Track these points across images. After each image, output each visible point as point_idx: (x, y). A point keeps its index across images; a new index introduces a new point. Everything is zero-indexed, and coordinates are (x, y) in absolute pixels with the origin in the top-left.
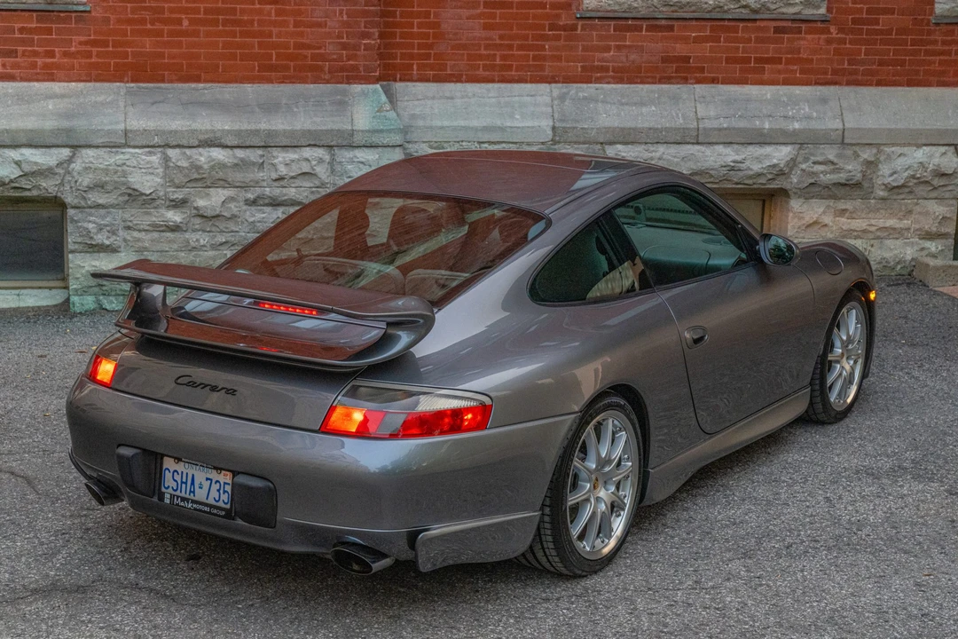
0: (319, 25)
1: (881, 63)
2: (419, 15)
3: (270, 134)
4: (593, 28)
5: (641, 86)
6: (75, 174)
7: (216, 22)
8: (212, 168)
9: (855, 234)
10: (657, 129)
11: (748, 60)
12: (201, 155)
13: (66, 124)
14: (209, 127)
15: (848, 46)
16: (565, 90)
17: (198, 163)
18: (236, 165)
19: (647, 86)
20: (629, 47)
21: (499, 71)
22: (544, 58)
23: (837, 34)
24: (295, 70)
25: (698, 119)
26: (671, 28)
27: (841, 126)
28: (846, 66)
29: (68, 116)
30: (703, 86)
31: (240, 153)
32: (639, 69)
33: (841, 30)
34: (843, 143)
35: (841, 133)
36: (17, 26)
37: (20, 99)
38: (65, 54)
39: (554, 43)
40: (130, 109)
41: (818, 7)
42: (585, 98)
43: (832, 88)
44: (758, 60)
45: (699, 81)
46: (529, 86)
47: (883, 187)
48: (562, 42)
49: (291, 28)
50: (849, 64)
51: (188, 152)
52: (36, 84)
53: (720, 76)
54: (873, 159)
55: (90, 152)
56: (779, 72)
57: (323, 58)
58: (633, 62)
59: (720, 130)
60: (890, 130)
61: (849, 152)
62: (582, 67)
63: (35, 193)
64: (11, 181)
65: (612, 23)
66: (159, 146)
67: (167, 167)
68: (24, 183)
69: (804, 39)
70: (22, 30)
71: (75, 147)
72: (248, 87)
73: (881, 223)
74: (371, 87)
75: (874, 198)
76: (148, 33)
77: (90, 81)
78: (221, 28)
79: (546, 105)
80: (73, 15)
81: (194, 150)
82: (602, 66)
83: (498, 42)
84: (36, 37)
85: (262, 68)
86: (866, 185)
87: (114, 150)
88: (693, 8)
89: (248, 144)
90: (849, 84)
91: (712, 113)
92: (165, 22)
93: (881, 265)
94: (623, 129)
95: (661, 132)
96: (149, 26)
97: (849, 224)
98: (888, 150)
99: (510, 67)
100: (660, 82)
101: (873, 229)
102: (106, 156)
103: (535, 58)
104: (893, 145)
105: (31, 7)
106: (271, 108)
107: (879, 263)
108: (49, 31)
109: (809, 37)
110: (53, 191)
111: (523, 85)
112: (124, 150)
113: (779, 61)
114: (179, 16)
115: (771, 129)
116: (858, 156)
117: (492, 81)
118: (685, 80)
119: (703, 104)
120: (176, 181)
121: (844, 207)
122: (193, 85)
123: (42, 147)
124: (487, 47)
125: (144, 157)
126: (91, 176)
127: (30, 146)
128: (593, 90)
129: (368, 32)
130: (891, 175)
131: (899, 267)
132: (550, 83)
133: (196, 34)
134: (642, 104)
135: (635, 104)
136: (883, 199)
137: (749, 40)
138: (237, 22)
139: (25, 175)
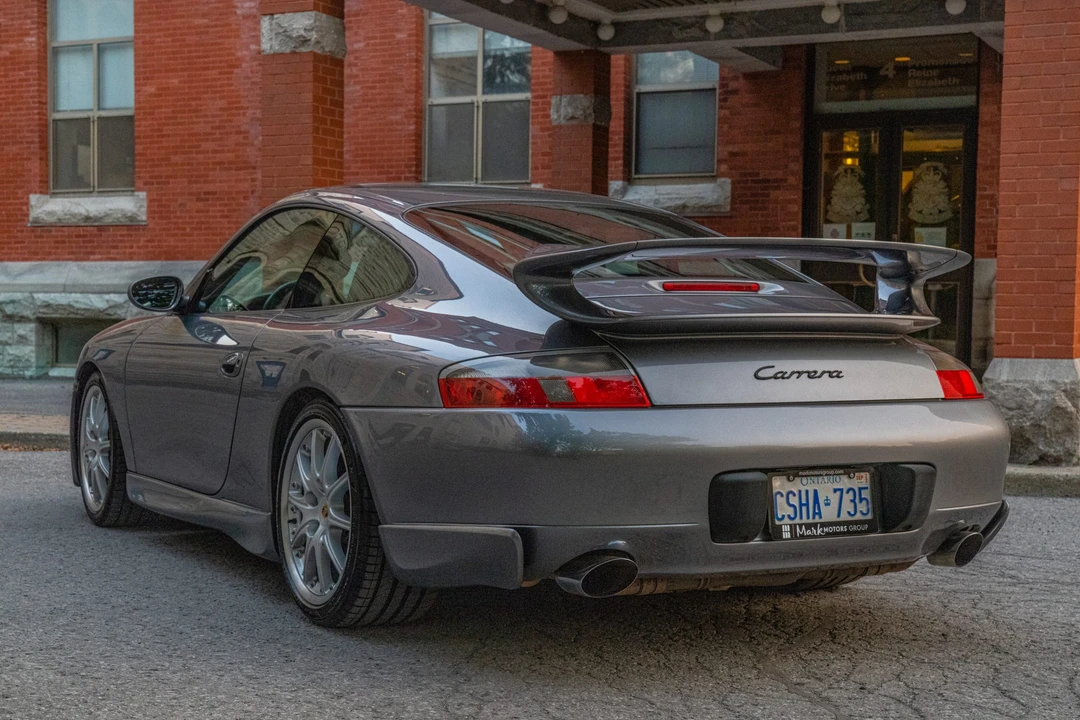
7: (201, 229)
36: (119, 233)
37: (116, 270)
38: (138, 247)
68: (110, 312)
70: (120, 236)
76: (172, 235)
77: (147, 260)
80: (141, 227)
84: (126, 239)
92: (178, 229)
96: (172, 232)
105: (123, 224)
108: (131, 236)
110: (123, 315)
114: (185, 226)
127: (114, 292)
133: (192, 235)
138: (210, 228)
139: (110, 307)
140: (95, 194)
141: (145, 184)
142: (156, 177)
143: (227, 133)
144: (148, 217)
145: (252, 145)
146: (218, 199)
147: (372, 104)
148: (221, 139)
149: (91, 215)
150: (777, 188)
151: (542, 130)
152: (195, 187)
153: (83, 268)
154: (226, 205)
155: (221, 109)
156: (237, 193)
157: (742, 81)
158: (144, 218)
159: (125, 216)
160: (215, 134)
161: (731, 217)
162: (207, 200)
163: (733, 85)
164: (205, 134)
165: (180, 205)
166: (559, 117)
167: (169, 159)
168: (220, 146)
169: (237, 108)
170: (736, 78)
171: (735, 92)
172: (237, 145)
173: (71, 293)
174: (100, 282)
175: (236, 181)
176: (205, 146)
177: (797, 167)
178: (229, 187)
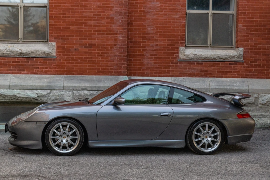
0: (112, 61)
1: (258, 73)
2: (138, 60)
3: (99, 87)
4: (182, 63)
5: (195, 78)
6: (51, 96)
7: (87, 61)
8: (84, 95)
9: (254, 116)
10: (199, 88)
11: (223, 72)
12: (82, 92)
13: (49, 84)
14: (84, 85)
15: (249, 68)
16: (175, 79)
17: (81, 94)
18: (90, 95)
19: (197, 78)
21: (158, 74)
22: (170, 71)
23: (246, 65)
24: (106, 72)
25: (210, 86)
26: (202, 64)
27: (248, 88)
28: (249, 73)
29: (50, 82)
30: (211, 78)
31: (91, 92)
32: (194, 74)
33: (247, 64)
35: (248, 90)
37: (39, 78)
38: (50, 68)
39: (172, 67)
40: (65, 81)
41: (241, 58)
42: (180, 81)
43: (246, 79)
44: (225, 72)
45: (210, 77)
47: (260, 104)
49: (105, 62)
50: (250, 73)
51: (78, 91)
52: (43, 75)
53: (216, 76)
54: (257, 97)
55: (55, 91)
56: (231, 75)
57: (113, 69)
58: (193, 72)
59: (216, 89)
60: (261, 89)
62: (180, 73)
63: (41, 101)
64: (35, 98)
66: (71, 90)
67: (73, 95)
68: (38, 98)
69: (237, 66)
70: (40, 62)
71: (51, 90)
72: (94, 76)
73: (261, 114)
74: (125, 76)
75: (258, 107)
76: (70, 63)
77: (56, 75)
78: (88, 62)
80: (52, 59)
81: (80, 91)
82: (185, 73)
83: (158, 67)
84: (43, 64)
85: (98, 72)
86: (256, 103)
87: (60, 91)
88: (208, 59)
89: (93, 90)
90: (250, 78)
91: (214, 85)
92: (75, 60)
93: (261, 125)
95: (200, 89)
96: (70, 61)
97: (252, 114)
98: (261, 94)
99: (161, 73)
100: (200, 77)
101: (258, 115)
102: (58, 92)
103: (167, 71)
104: (262, 93)
105: (42, 57)
106: (99, 81)
107: (261, 124)
108: (46, 63)
109: (239, 66)
110: (45, 100)
111: (164, 77)
112: (63, 91)
113: (231, 72)
114: (78, 59)
115: (229, 89)
116: (253, 96)
117: (157, 76)
118: (207, 77)
119: (211, 82)
120: (75, 99)
121: (250, 109)
122: (81, 76)
123: (43, 90)
124: (155, 68)
125: (68, 93)
126: (54, 97)
127: (40, 90)
128: (183, 79)
129: (124, 63)
131: (266, 125)
132: (171, 77)
133: (82, 63)
134: (195, 82)
135: (193, 82)
137: (223, 67)
138: (92, 61)
139: (39, 96)
140: (21, 42)
141: (55, 38)
142: (61, 36)
143: (102, 18)
144: (57, 55)
145: (115, 24)
146: (96, 47)
147: (165, 10)
148: (99, 20)
149: (23, 52)
151: (243, 26)
152: (83, 42)
153: (18, 77)
154: (101, 50)
155: (98, 7)
156: (107, 45)
158: (55, 55)
159: (44, 53)
160: (95, 18)
162: (91, 47)
164: (89, 17)
165: (75, 49)
167: (69, 28)
168: (98, 23)
169: (107, 7)
172: (107, 23)
173: (14, 89)
174: (32, 84)
175: (107, 40)
176: (89, 23)
178: (102, 42)
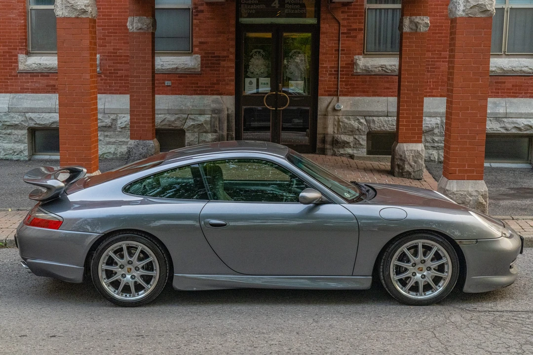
20: (35, 82)
34: (104, 113)
46: (3, 94)
48: (13, 80)
61: (107, 116)
65: (29, 74)
79: (7, 100)
94: (31, 108)
130: (121, 123)
136: (120, 131)
150: (224, 60)
157: (205, 6)
161: (201, 74)
163: (200, 8)
166: (133, 28)
170: (202, 5)
171: (202, 11)
177: (233, 50)
